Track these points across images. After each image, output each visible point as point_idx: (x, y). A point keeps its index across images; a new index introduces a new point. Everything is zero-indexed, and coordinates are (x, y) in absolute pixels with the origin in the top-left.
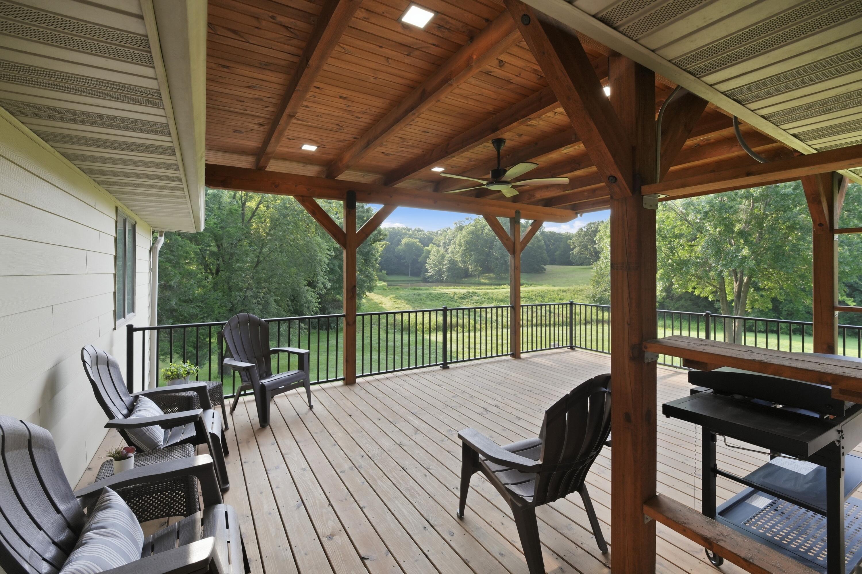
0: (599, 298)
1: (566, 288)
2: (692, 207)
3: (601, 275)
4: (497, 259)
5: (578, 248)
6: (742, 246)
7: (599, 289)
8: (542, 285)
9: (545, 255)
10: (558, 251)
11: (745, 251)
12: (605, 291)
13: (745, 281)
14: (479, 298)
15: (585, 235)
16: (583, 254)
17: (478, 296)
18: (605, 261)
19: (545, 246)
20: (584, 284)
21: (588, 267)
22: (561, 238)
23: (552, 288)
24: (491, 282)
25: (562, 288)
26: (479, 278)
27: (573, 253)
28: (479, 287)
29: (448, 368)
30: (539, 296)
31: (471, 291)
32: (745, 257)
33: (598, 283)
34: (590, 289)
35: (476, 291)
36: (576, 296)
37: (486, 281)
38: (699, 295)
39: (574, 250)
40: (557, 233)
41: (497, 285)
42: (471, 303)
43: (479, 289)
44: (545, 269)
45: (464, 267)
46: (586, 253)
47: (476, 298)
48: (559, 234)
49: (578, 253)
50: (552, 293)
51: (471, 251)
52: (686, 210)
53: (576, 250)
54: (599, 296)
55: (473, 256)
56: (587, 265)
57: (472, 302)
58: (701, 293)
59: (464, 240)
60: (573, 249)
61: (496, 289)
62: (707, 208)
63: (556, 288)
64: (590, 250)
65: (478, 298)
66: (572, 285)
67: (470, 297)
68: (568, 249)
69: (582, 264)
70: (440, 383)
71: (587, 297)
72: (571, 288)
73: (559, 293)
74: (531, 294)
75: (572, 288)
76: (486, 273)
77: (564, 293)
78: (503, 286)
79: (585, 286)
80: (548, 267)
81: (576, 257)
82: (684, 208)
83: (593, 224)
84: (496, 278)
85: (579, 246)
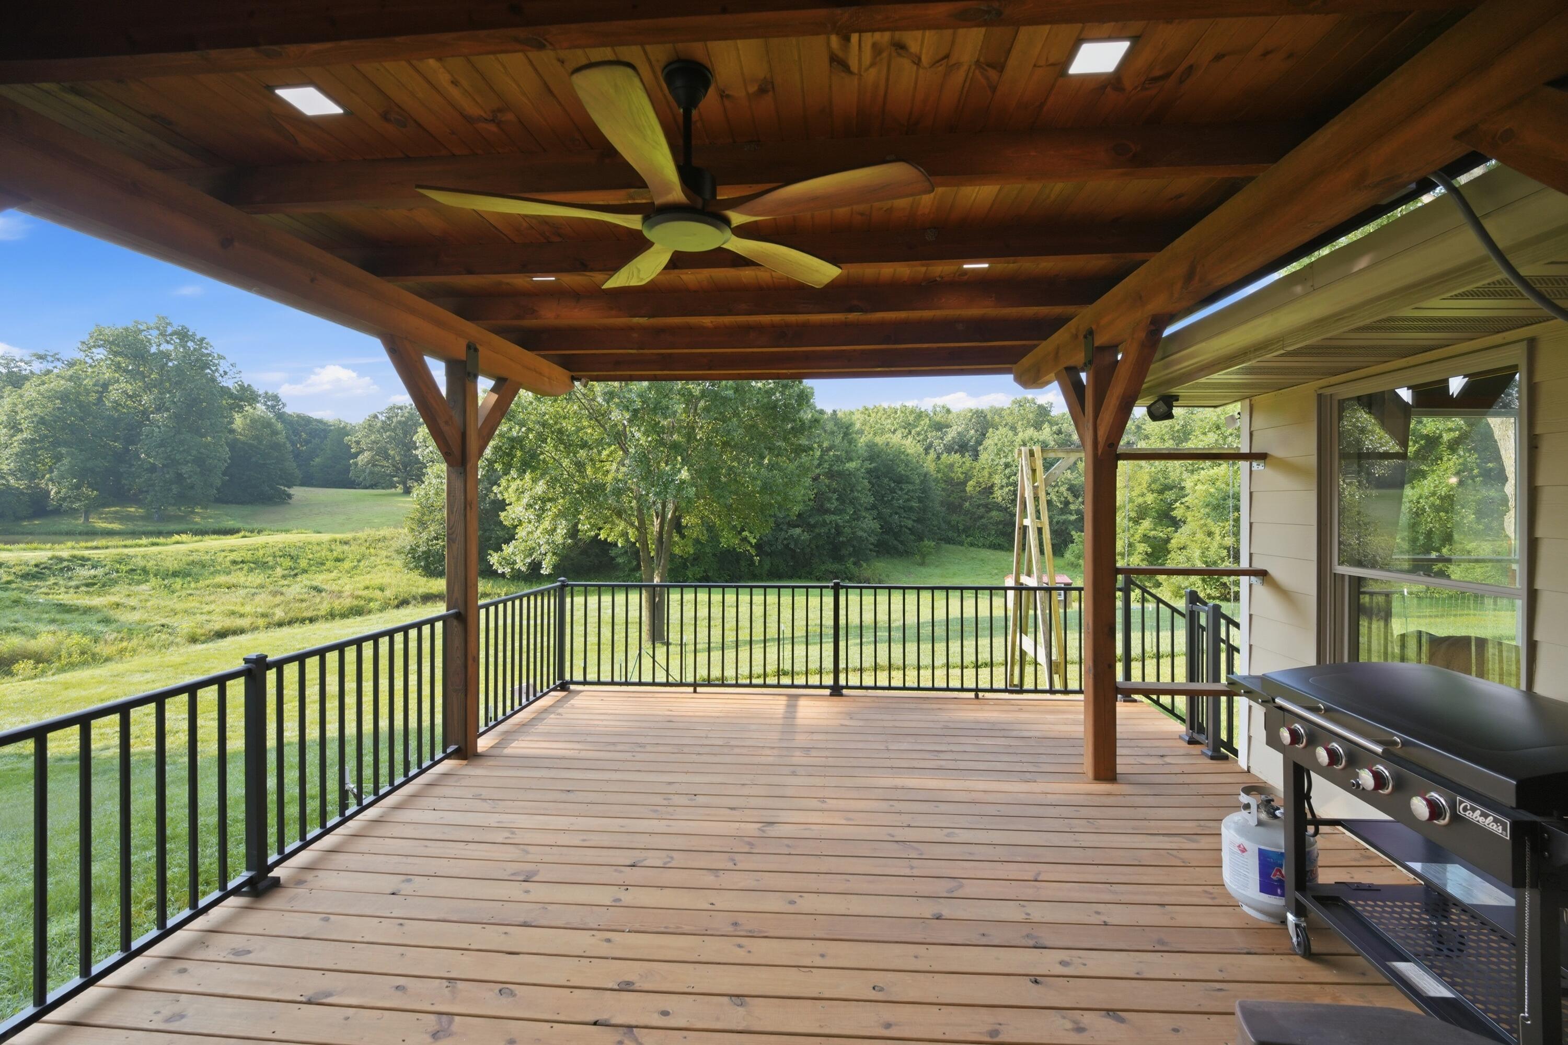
0: (424, 552)
1: (348, 536)
2: (617, 400)
3: (427, 509)
4: (153, 469)
5: (367, 454)
6: (678, 466)
7: (425, 536)
8: (287, 531)
9: (291, 465)
10: (317, 456)
11: (684, 474)
12: (436, 538)
13: (669, 516)
14: (100, 572)
15: (382, 428)
16: (376, 465)
17: (94, 567)
18: (434, 481)
19: (288, 445)
20: (389, 526)
21: (389, 491)
22: (324, 430)
23: (314, 537)
24: (130, 526)
25: (338, 536)
26: (87, 519)
27: (356, 464)
28: (90, 544)
29: (276, 882)
30: (283, 556)
31: (65, 554)
32: (683, 482)
33: (422, 524)
34: (404, 537)
35: (86, 553)
36: (372, 550)
37: (116, 526)
38: (606, 539)
39: (360, 458)
40: (316, 420)
41: (159, 534)
42: (68, 588)
43: (97, 548)
44: (289, 496)
45: (29, 487)
46: (385, 463)
47: (85, 573)
48: (320, 421)
49: (368, 463)
50: (316, 548)
51: (56, 444)
52: (608, 403)
53: (363, 459)
54: (425, 549)
55: (66, 461)
56: (383, 488)
57: (73, 583)
58: (608, 535)
59: (27, 412)
60: (356, 455)
61: (153, 544)
62: (638, 404)
63: (325, 537)
64: (394, 458)
65: (93, 572)
66: (362, 529)
67: (62, 570)
68: (344, 453)
69: (372, 486)
70: (314, 983)
71: (398, 552)
72: (360, 535)
73: (333, 547)
74: (261, 552)
75: (362, 535)
76: (114, 506)
77: (346, 548)
78: (176, 537)
79: (392, 529)
80: (298, 492)
81: (364, 471)
82: (604, 400)
83: (401, 408)
84: (146, 518)
85: (371, 449)
